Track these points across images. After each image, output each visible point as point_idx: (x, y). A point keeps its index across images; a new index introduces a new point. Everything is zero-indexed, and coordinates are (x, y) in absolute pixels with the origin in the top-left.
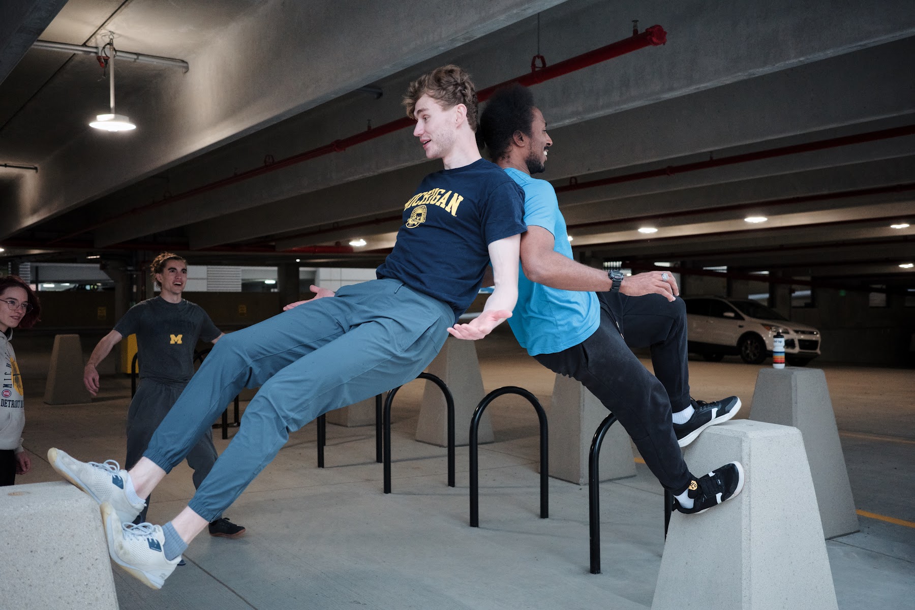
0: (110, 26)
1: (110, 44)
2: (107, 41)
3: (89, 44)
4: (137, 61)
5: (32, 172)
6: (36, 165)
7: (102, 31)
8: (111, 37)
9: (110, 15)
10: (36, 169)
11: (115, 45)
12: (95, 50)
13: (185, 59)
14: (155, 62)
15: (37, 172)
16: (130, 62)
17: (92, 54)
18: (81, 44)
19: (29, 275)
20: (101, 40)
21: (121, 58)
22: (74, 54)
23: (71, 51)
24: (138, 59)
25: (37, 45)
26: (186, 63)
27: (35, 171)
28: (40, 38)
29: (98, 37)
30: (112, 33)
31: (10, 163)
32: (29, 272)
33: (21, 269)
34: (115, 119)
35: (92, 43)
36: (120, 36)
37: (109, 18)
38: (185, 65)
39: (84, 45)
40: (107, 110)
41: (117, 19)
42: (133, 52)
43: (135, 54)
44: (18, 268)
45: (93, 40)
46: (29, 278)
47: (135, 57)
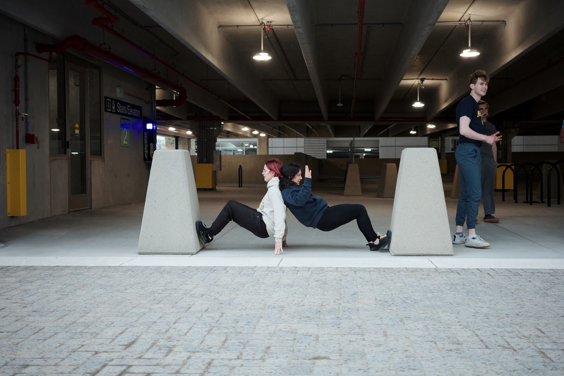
0: (469, 12)
1: (469, 19)
2: (468, 18)
3: (461, 20)
4: (483, 24)
5: (445, 81)
6: (447, 78)
7: (466, 14)
8: (470, 16)
9: (468, 8)
10: (447, 79)
11: (471, 20)
12: (464, 22)
13: (505, 20)
14: (491, 23)
15: (447, 81)
16: (480, 25)
17: (463, 24)
18: (458, 20)
19: (451, 145)
20: (466, 18)
21: (475, 24)
22: (456, 25)
23: (454, 24)
24: (483, 23)
25: (437, 24)
26: (505, 22)
27: (446, 81)
28: (438, 21)
29: (465, 17)
30: (470, 14)
31: (435, 78)
32: (451, 143)
33: (445, 140)
34: (471, 51)
35: (463, 19)
36: (473, 15)
37: (468, 9)
38: (505, 23)
39: (460, 21)
40: (467, 48)
41: (471, 9)
42: (480, 20)
43: (482, 21)
44: (444, 139)
45: (463, 18)
46: (451, 147)
47: (482, 22)
